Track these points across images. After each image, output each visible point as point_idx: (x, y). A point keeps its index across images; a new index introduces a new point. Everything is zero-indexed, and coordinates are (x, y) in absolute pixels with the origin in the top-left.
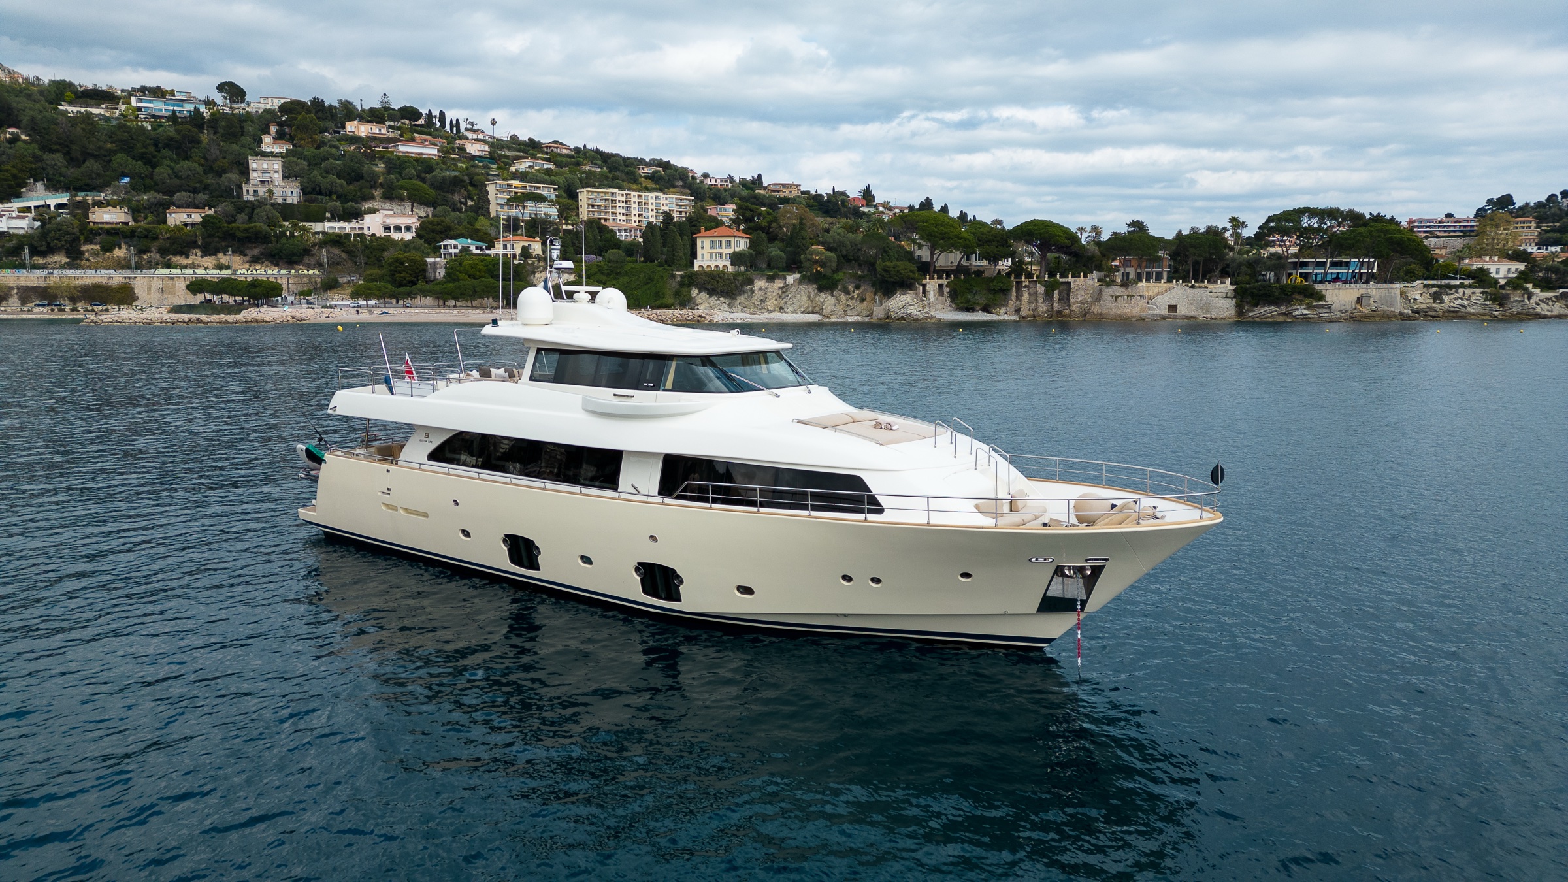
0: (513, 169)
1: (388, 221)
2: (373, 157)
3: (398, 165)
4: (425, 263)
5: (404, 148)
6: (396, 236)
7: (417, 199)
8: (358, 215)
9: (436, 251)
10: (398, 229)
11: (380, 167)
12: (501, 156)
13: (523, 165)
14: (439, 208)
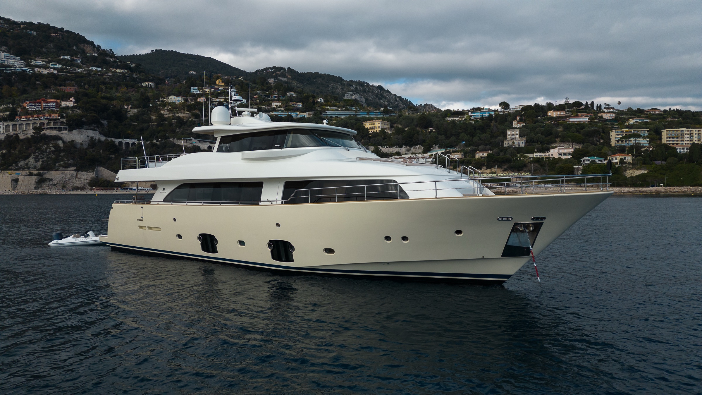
0: (627, 123)
2: (557, 125)
3: (569, 127)
4: (574, 168)
5: (571, 120)
6: (564, 157)
7: (575, 140)
8: (548, 150)
9: (579, 163)
10: (565, 154)
11: (561, 129)
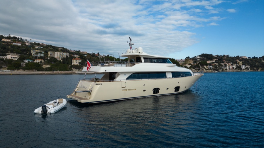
0: (35, 48)
1: (12, 56)
2: (8, 45)
3: (14, 46)
4: (21, 64)
5: (14, 44)
6: (14, 59)
7: (17, 53)
8: (6, 55)
9: (23, 62)
10: (14, 58)
11: (10, 47)
12: (33, 46)
13: (37, 47)
14: (22, 54)
